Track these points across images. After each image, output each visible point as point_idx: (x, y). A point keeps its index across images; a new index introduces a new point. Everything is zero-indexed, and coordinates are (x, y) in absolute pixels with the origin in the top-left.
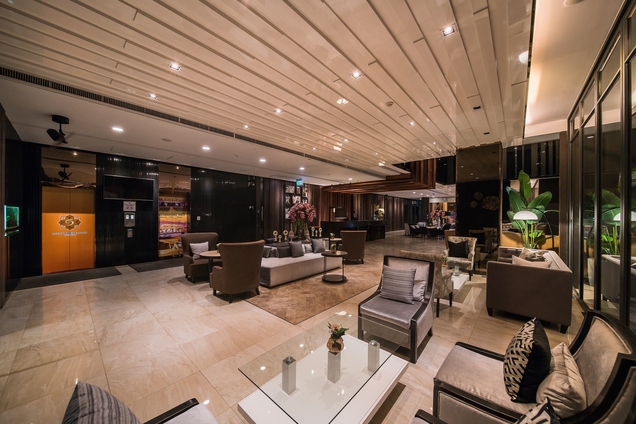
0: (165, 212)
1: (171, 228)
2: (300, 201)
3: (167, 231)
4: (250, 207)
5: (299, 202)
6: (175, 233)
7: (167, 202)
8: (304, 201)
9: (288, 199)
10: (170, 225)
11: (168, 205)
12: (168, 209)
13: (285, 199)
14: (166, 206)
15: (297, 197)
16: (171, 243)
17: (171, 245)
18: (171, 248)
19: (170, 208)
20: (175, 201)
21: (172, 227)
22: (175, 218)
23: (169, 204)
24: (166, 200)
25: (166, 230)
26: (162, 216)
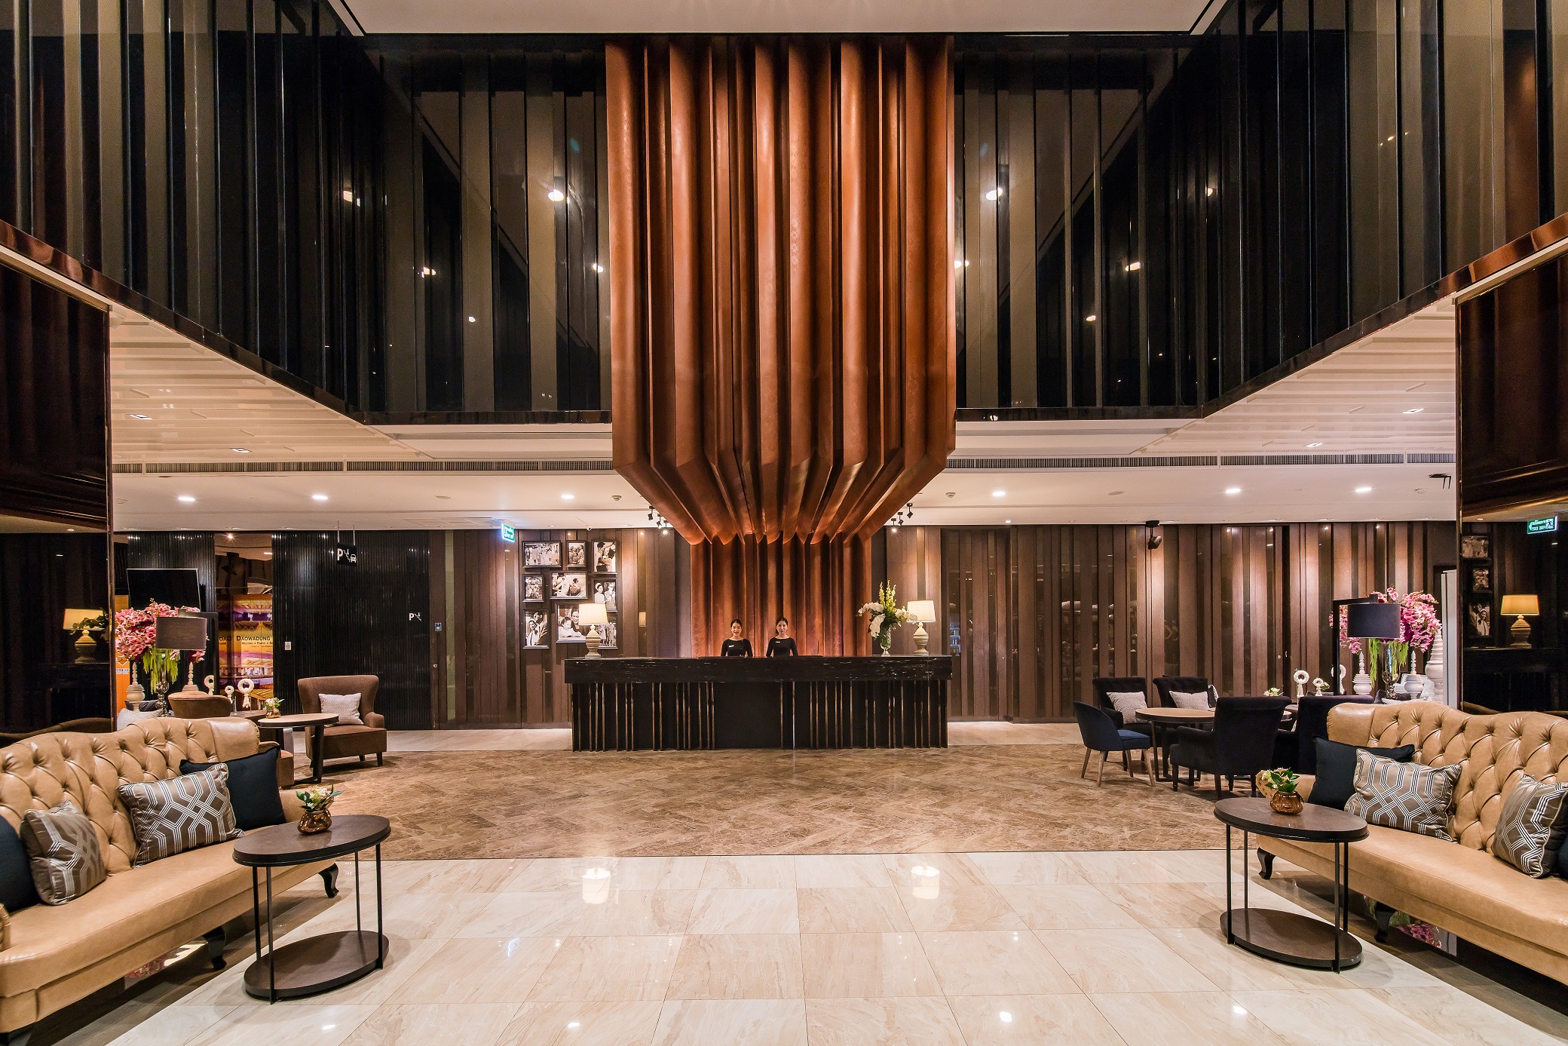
0: (249, 633)
1: (260, 666)
2: (584, 589)
3: (254, 672)
4: (411, 616)
5: (578, 592)
6: (267, 677)
7: (253, 611)
8: (601, 589)
9: (534, 586)
10: (258, 659)
11: (254, 619)
12: (254, 627)
13: (524, 586)
14: (251, 621)
15: (569, 578)
16: (261, 699)
17: (261, 701)
18: (262, 709)
19: (258, 624)
20: (266, 608)
21: (262, 663)
22: (266, 644)
23: (256, 616)
24: (250, 608)
25: (252, 671)
26: (245, 641)
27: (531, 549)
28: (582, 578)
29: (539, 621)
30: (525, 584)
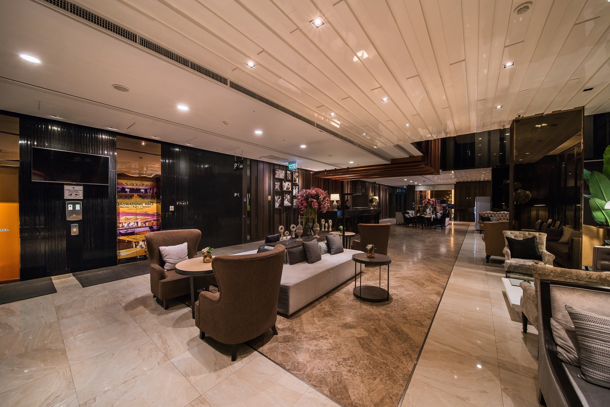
0: (127, 201)
1: (135, 221)
2: (290, 188)
3: (130, 225)
4: (236, 194)
6: (140, 227)
7: (130, 187)
9: (277, 185)
10: (133, 217)
11: (130, 192)
12: (131, 197)
13: (274, 185)
14: (128, 193)
15: (287, 183)
16: (135, 241)
17: (135, 242)
18: (136, 247)
19: (133, 195)
20: (140, 185)
21: (136, 219)
22: (140, 208)
23: (132, 190)
24: (127, 185)
25: (128, 224)
26: (123, 206)
27: (277, 172)
28: (290, 184)
29: (279, 198)
30: (275, 184)
